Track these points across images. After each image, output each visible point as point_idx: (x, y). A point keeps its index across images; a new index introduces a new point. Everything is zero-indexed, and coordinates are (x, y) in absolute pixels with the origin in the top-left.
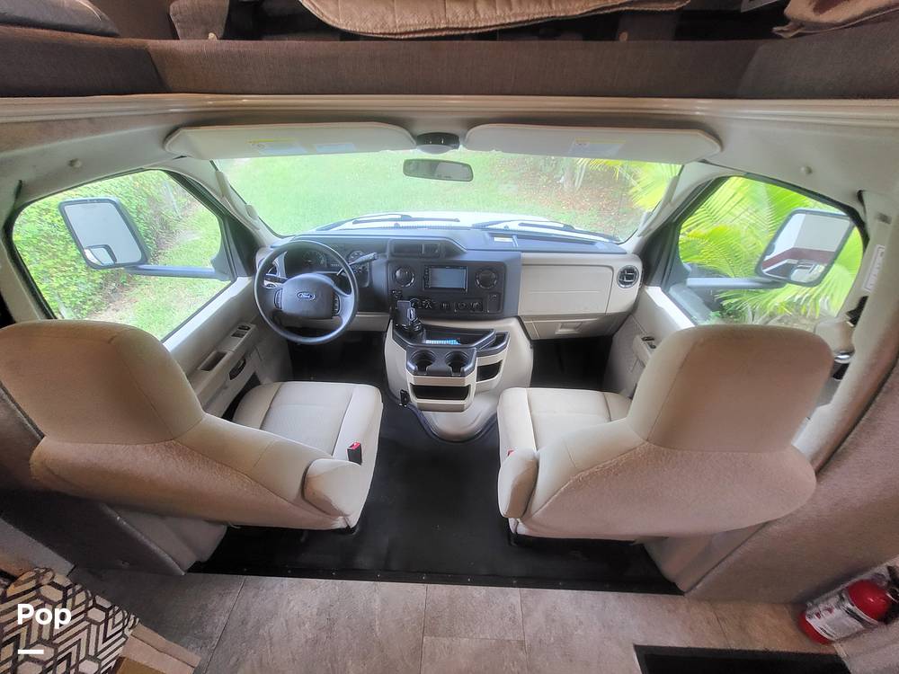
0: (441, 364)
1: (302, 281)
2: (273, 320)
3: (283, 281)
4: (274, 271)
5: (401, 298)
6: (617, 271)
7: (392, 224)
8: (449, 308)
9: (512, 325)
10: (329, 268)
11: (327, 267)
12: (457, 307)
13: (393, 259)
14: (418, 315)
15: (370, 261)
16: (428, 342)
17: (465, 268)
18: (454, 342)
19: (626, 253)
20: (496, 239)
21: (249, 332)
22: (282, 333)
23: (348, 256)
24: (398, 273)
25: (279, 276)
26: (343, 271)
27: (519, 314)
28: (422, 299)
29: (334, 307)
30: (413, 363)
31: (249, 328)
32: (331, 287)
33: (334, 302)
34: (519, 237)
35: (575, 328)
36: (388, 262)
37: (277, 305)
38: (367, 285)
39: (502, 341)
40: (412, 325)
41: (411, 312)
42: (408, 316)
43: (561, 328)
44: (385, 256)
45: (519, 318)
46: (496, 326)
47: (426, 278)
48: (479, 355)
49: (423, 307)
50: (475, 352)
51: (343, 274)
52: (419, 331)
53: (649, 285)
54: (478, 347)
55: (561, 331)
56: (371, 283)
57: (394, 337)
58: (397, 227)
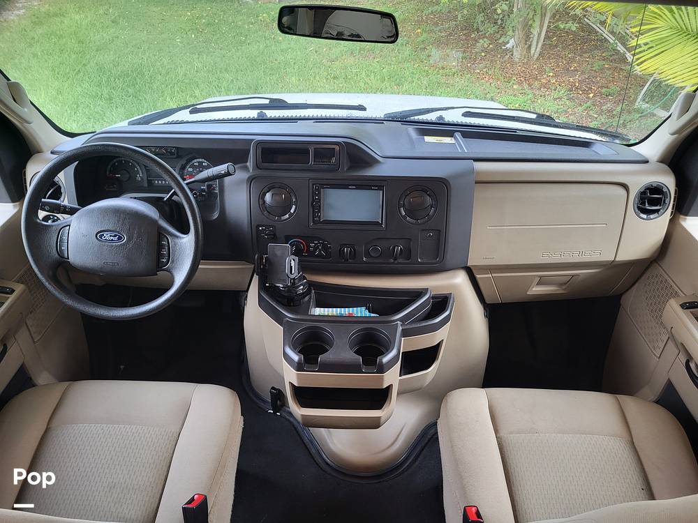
0: (342, 351)
1: (106, 211)
2: (54, 279)
3: (72, 212)
4: (57, 194)
5: (274, 238)
6: (634, 192)
7: (254, 114)
8: (354, 254)
9: (458, 282)
10: (151, 187)
11: (147, 188)
12: (368, 254)
13: (259, 172)
14: (303, 267)
15: (220, 177)
16: (318, 311)
17: (380, 188)
18: (361, 312)
19: (647, 162)
20: (428, 139)
21: (12, 298)
22: (69, 302)
23: (183, 168)
24: (268, 197)
25: (66, 203)
26: (175, 193)
27: (469, 264)
28: (309, 239)
29: (159, 256)
30: (294, 348)
31: (13, 291)
32: (154, 222)
33: (160, 247)
34: (466, 135)
35: (561, 285)
36: (251, 180)
37: (60, 253)
38: (216, 215)
39: (443, 310)
40: (294, 284)
41: (292, 263)
42: (287, 271)
43: (539, 284)
44: (246, 168)
45: (470, 272)
46: (434, 284)
47: (316, 206)
48: (406, 333)
49: (311, 254)
50: (400, 329)
51: (175, 198)
52: (304, 295)
53: (686, 214)
54: (403, 320)
55: (537, 290)
56: (223, 212)
57: (262, 303)
58: (262, 119)
